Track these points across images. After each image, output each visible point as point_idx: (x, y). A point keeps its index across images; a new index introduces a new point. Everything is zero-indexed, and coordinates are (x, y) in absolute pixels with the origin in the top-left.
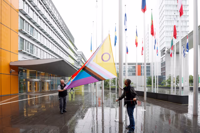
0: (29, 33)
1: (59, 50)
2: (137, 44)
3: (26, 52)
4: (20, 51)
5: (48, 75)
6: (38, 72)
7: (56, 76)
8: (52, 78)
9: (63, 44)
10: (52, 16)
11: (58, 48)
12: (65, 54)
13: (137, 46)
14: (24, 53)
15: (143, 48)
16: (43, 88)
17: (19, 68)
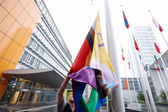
0: (34, 49)
1: (57, 64)
2: (123, 58)
3: (26, 63)
4: (20, 62)
5: (41, 85)
6: (31, 82)
7: (48, 88)
8: (44, 89)
9: (62, 59)
10: (55, 36)
11: (56, 62)
12: (62, 68)
13: (124, 60)
14: (24, 64)
15: (129, 63)
16: (31, 99)
17: (12, 77)
